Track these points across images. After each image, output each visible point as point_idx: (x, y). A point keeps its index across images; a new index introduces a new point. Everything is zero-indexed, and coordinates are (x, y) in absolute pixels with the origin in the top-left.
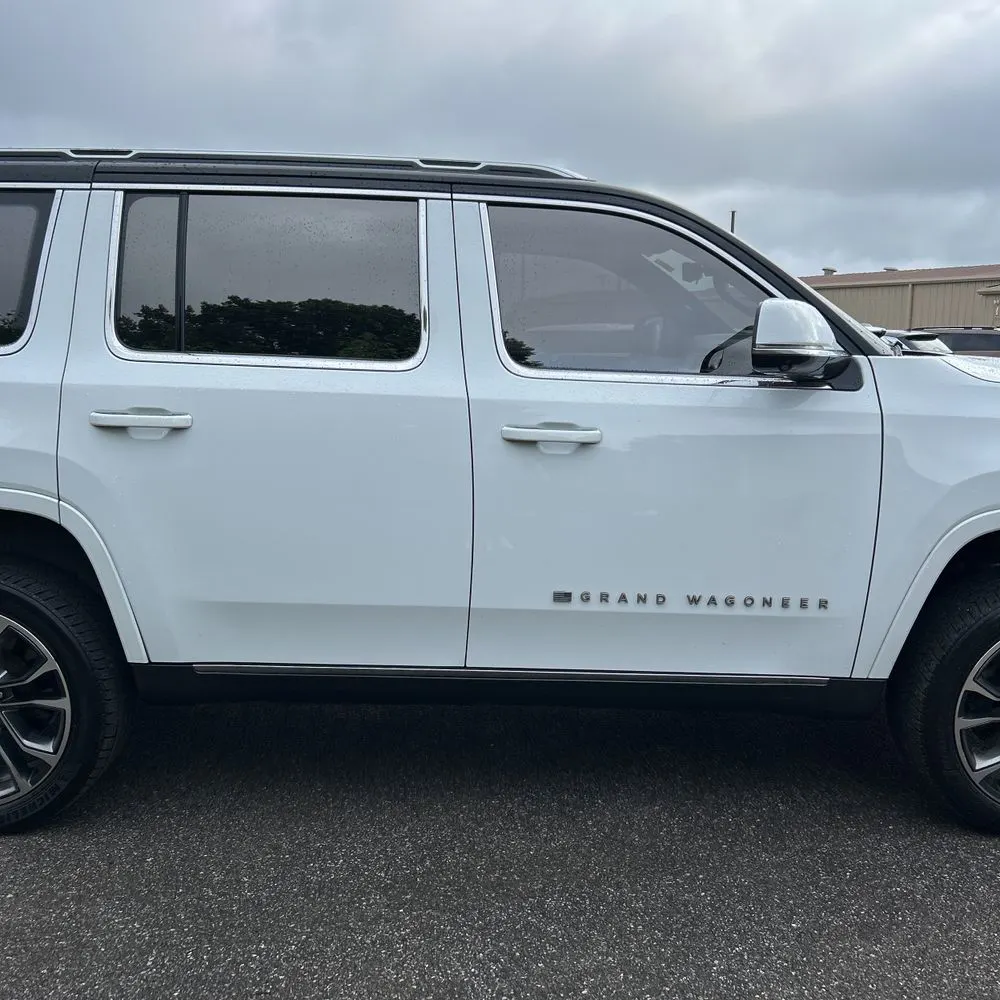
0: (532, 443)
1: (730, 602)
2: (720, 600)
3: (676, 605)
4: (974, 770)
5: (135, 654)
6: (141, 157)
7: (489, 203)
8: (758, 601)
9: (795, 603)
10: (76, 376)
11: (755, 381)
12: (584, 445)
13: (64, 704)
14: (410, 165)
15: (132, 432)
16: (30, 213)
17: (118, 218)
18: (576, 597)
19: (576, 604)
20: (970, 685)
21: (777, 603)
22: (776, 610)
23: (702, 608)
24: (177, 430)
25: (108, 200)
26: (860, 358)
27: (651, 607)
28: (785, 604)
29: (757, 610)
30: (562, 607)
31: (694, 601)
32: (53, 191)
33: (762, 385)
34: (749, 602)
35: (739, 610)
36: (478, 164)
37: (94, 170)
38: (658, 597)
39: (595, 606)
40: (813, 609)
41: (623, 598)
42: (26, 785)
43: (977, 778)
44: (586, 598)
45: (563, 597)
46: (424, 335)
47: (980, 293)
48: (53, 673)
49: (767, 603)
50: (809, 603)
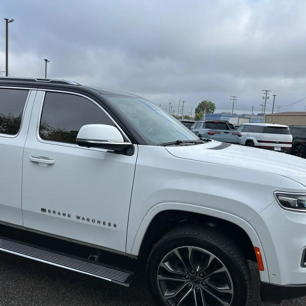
0: (37, 163)
1: (88, 220)
2: (86, 219)
3: (73, 218)
4: (164, 296)
7: (46, 91)
8: (96, 221)
11: (106, 150)
12: (50, 164)
18: (47, 211)
19: (47, 213)
21: (102, 223)
22: (101, 225)
23: (80, 221)
26: (135, 145)
27: (67, 218)
28: (104, 223)
30: (43, 213)
31: (78, 218)
34: (94, 221)
35: (91, 223)
36: (50, 80)
38: (68, 215)
39: (52, 214)
40: (112, 227)
41: (59, 213)
43: (165, 299)
44: (49, 211)
45: (43, 210)
50: (111, 224)
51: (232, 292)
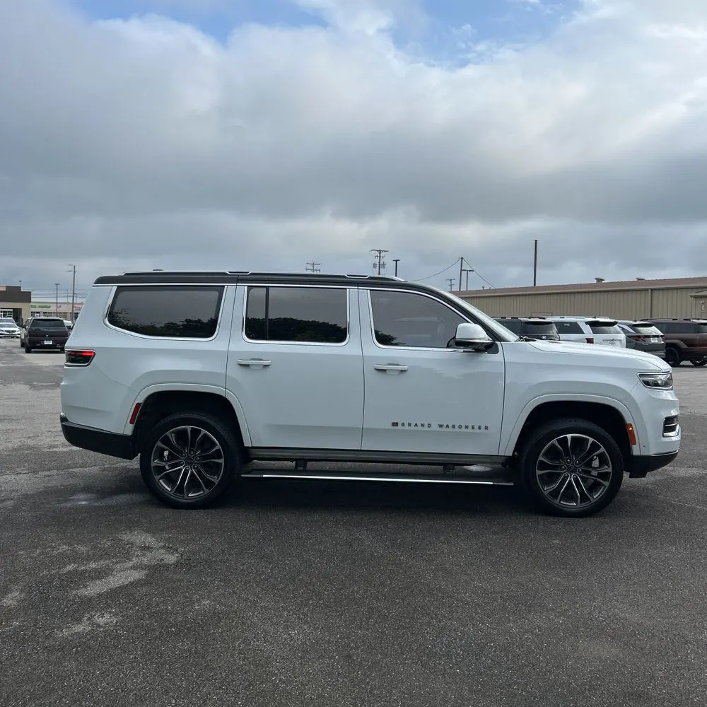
0: (385, 370)
1: (453, 427)
2: (450, 426)
3: (435, 427)
4: (544, 490)
5: (247, 443)
6: (252, 274)
7: (370, 290)
8: (463, 427)
9: (476, 427)
10: (233, 347)
11: (462, 350)
12: (402, 371)
13: (222, 461)
14: (344, 277)
15: (251, 367)
16: (216, 294)
17: (246, 295)
18: (400, 424)
19: (400, 427)
20: (541, 458)
21: (470, 427)
23: (444, 429)
24: (266, 366)
25: (243, 289)
27: (426, 428)
28: (473, 428)
29: (463, 429)
30: (395, 428)
31: (441, 426)
32: (224, 286)
33: (464, 351)
35: (457, 429)
36: (367, 276)
37: (237, 278)
38: (428, 424)
39: (406, 427)
40: (483, 429)
41: (416, 425)
42: (207, 491)
43: (546, 493)
44: (403, 425)
45: (395, 424)
46: (348, 336)
47: (691, 296)
48: (219, 449)
49: (467, 427)
50: (481, 428)
51: (610, 470)
